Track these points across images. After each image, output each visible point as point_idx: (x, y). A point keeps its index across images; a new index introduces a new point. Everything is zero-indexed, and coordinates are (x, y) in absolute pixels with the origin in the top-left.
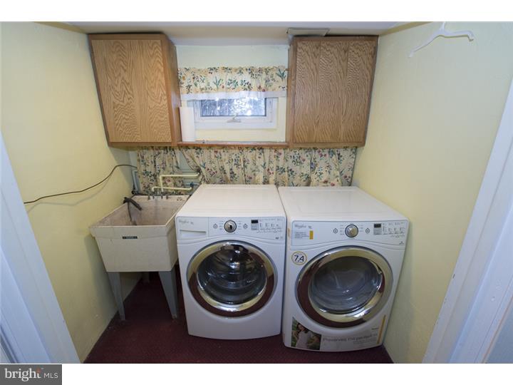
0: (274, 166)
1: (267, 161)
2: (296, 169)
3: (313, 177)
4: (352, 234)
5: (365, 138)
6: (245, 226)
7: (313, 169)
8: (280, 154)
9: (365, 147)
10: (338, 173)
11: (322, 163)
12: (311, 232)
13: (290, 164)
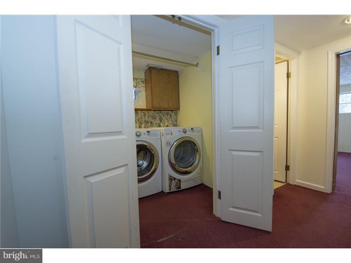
0: (143, 120)
1: (140, 118)
2: (153, 121)
3: (161, 124)
4: (185, 132)
5: (179, 107)
6: (145, 134)
7: (161, 121)
8: (146, 114)
9: (180, 110)
10: (171, 122)
11: (164, 118)
12: (172, 133)
13: (150, 119)
